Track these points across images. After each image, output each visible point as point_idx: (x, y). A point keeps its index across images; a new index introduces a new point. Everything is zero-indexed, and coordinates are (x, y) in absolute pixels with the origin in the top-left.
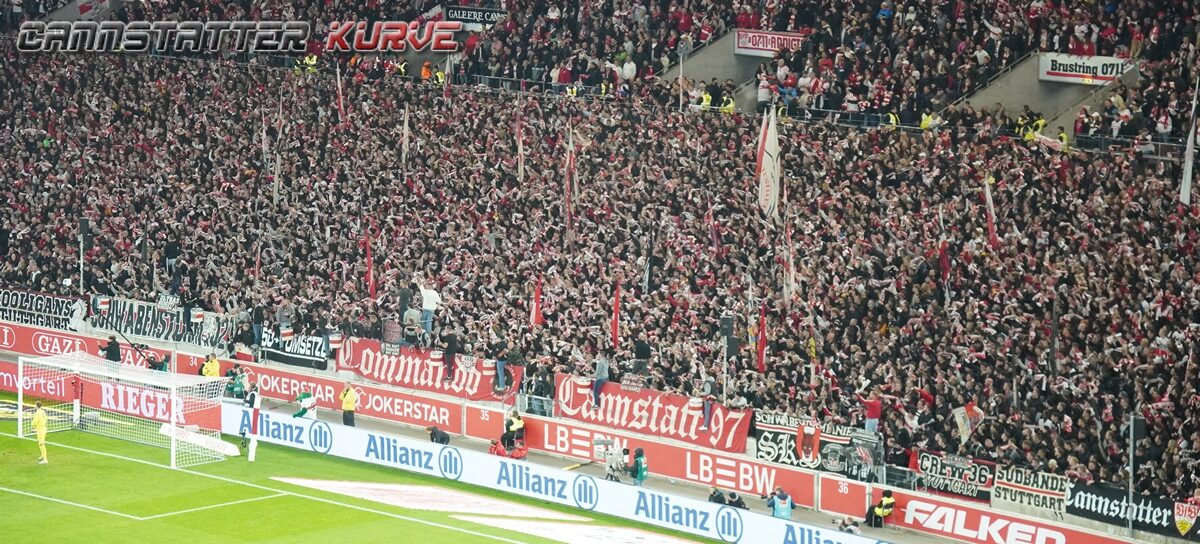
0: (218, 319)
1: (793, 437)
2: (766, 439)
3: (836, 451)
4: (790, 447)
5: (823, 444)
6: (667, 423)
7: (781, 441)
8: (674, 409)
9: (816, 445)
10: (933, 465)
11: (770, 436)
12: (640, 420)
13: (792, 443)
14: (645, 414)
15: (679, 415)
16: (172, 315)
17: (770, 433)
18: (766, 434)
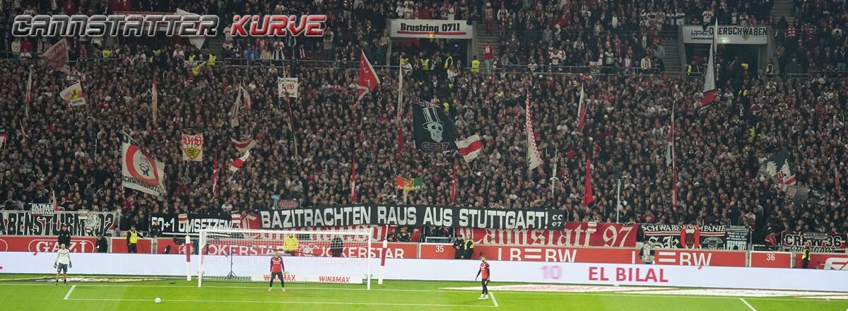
0: (101, 216)
1: (675, 237)
2: (653, 241)
3: (715, 242)
4: (675, 243)
5: (702, 238)
6: (564, 241)
7: (666, 241)
8: (568, 232)
9: (697, 240)
10: (795, 240)
11: (656, 239)
12: (539, 241)
13: (677, 241)
14: (541, 237)
15: (573, 234)
16: (48, 218)
17: (656, 237)
18: (652, 238)
